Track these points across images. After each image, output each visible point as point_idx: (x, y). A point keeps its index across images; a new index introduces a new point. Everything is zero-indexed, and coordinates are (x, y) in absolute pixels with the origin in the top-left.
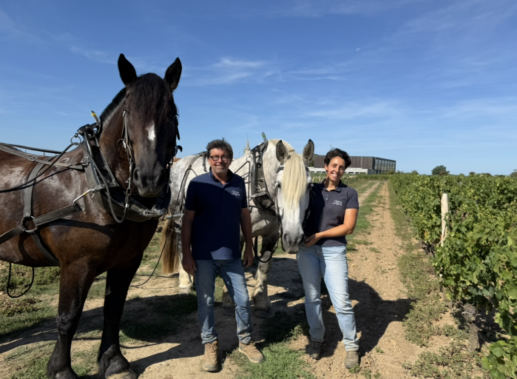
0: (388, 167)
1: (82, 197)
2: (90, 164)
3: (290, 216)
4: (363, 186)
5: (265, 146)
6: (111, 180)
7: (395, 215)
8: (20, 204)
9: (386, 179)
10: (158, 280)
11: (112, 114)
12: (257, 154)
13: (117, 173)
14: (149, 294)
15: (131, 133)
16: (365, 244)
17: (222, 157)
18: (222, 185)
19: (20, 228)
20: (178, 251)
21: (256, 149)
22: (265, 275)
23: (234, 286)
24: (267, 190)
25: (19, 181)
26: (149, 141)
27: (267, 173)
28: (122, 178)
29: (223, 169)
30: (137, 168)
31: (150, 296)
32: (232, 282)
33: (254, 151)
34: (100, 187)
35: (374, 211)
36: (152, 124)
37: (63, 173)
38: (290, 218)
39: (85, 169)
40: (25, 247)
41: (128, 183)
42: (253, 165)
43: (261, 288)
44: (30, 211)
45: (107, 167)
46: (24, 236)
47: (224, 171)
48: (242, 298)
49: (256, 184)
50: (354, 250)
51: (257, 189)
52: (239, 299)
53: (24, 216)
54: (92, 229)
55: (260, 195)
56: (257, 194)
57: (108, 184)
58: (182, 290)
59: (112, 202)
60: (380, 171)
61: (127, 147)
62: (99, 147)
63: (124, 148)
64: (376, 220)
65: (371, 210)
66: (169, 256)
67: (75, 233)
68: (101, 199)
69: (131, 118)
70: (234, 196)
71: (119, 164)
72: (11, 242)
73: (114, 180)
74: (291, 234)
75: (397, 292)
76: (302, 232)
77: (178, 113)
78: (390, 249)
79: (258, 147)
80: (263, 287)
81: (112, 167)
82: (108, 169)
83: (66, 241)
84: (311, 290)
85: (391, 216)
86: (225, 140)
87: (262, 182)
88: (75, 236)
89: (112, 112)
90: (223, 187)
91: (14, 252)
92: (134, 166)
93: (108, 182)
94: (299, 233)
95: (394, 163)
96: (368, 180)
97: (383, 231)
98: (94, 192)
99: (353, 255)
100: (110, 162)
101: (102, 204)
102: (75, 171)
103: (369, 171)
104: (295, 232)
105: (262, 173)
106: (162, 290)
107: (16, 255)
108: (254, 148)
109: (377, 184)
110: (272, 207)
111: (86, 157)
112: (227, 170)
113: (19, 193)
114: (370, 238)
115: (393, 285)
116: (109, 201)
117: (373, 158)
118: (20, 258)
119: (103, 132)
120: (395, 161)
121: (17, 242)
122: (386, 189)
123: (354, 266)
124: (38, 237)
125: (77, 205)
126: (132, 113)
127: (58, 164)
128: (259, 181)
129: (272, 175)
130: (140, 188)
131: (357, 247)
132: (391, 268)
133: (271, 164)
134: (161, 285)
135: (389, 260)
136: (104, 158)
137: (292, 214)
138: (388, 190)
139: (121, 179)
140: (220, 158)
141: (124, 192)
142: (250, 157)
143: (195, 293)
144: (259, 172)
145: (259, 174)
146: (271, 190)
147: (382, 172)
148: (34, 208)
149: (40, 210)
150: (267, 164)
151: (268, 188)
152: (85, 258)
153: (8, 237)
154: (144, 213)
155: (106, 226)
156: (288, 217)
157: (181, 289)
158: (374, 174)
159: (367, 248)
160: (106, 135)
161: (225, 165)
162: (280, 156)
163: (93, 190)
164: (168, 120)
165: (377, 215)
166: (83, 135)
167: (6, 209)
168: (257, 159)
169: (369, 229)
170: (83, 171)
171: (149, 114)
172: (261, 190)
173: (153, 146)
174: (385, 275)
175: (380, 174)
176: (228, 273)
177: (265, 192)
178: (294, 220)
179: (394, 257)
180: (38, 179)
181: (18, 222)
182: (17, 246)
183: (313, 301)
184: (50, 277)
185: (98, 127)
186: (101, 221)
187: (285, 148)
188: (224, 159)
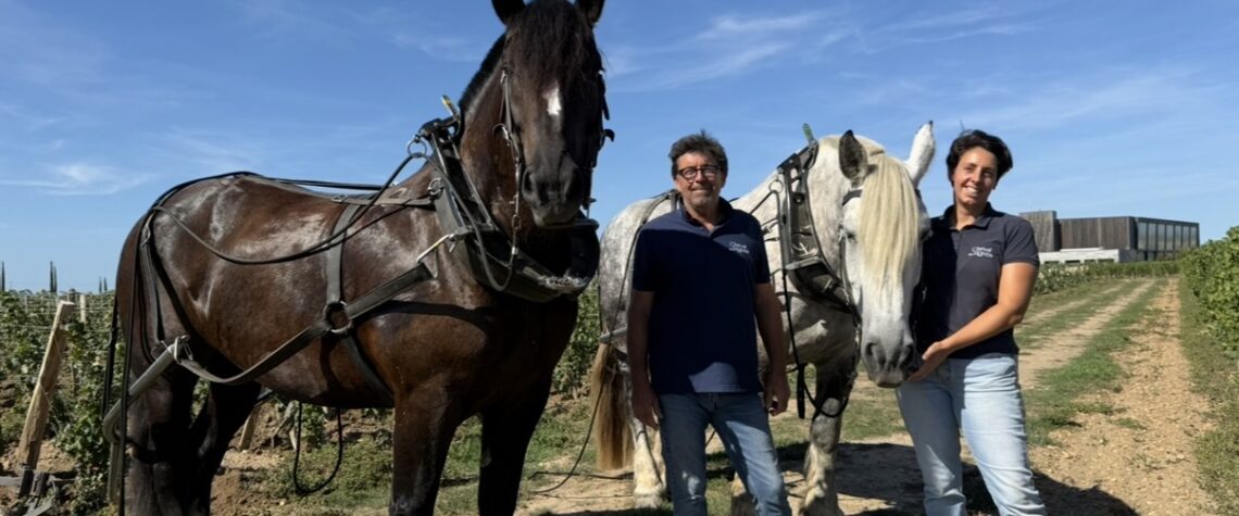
0: (1178, 243)
1: (433, 250)
2: (444, 191)
3: (880, 302)
4: (1107, 292)
5: (812, 153)
6: (484, 221)
7: (1192, 348)
8: (320, 279)
9: (1174, 271)
10: (589, 482)
11: (482, 93)
12: (794, 173)
13: (495, 205)
14: (573, 507)
15: (516, 110)
16: (1106, 413)
17: (703, 171)
18: (708, 231)
19: (322, 325)
20: (629, 414)
21: (791, 161)
22: (829, 457)
23: (745, 455)
24: (821, 254)
25: (316, 238)
26: (550, 118)
27: (821, 214)
28: (505, 215)
29: (707, 195)
30: (529, 168)
31: (573, 511)
32: (742, 445)
33: (785, 168)
34: (464, 230)
35: (1132, 343)
36: (553, 88)
37: (396, 217)
38: (881, 307)
39: (437, 203)
40: (332, 364)
41: (514, 206)
42: (786, 200)
43: (821, 487)
44: (339, 292)
45: (476, 196)
46: (329, 341)
47: (710, 199)
48: (768, 483)
49: (796, 241)
50: (1073, 424)
51: (797, 252)
52: (762, 485)
53: (328, 302)
54: (451, 316)
55: (804, 263)
56: (797, 263)
57: (479, 227)
58: (641, 499)
59: (490, 261)
60: (1155, 253)
61: (510, 138)
62: (461, 160)
63: (505, 140)
64: (1139, 362)
65: (1126, 339)
66: (611, 430)
67: (420, 326)
68: (466, 255)
69: (516, 81)
70: (735, 254)
71: (498, 188)
72: (307, 356)
73: (489, 220)
74: (884, 343)
75: (1187, 508)
76: (908, 340)
77: (603, 66)
78: (1175, 421)
79: (795, 157)
80: (825, 486)
81: (483, 196)
82: (479, 201)
83: (404, 343)
84: (935, 468)
85: (1184, 354)
86: (707, 133)
87: (810, 234)
88: (420, 332)
89: (481, 89)
90: (709, 235)
91: (310, 376)
92: (523, 168)
93: (480, 223)
94: (901, 342)
95: (1194, 229)
96: (1122, 278)
97: (1156, 384)
98: (453, 240)
99: (1069, 434)
100: (481, 186)
101: (470, 266)
102: (416, 210)
103: (1122, 255)
104: (895, 339)
105: (809, 215)
106: (600, 500)
107: (314, 382)
108: (787, 161)
109: (1147, 283)
110: (837, 292)
111: (437, 178)
112: (717, 199)
113: (319, 260)
114: (1117, 400)
115: (1177, 495)
116: (483, 258)
117: (1132, 219)
118: (321, 387)
119: (466, 132)
120: (1196, 225)
121: (318, 356)
122: (1171, 295)
123: (1070, 458)
124: (353, 344)
125: (421, 266)
126: (517, 69)
127: (384, 201)
128: (802, 233)
129: (830, 216)
130: (535, 208)
131: (1080, 418)
132: (1173, 458)
133: (827, 192)
134: (598, 492)
135: (1170, 444)
136: (470, 179)
137: (884, 298)
138: (1179, 297)
139: (502, 218)
140: (699, 172)
141: (509, 242)
142: (777, 181)
143: (671, 506)
144: (800, 214)
145: (801, 217)
146: (830, 253)
147: (1160, 255)
148: (345, 285)
149: (357, 289)
150: (820, 192)
151: (824, 249)
152: (441, 377)
153: (301, 343)
154: (548, 282)
155: (477, 309)
156: (876, 305)
157: (640, 496)
158: (1137, 260)
159: (1111, 422)
160: (473, 134)
161: (710, 187)
162: (849, 166)
163: (452, 236)
164: (584, 76)
165: (1142, 350)
166: (428, 138)
167: (296, 291)
168: (794, 186)
169: (1117, 381)
170: (431, 208)
171: (548, 67)
172: (807, 253)
173: (558, 126)
174: (1154, 475)
175: (1155, 259)
176: (731, 424)
177: (816, 258)
178: (890, 312)
179: (1185, 436)
180: (350, 232)
181: (317, 315)
182: (317, 364)
183: (941, 494)
184: (372, 475)
185: (455, 125)
186: (467, 300)
187: (861, 147)
188: (707, 174)
